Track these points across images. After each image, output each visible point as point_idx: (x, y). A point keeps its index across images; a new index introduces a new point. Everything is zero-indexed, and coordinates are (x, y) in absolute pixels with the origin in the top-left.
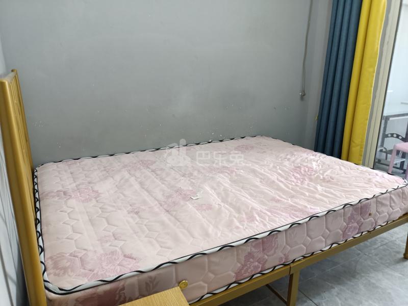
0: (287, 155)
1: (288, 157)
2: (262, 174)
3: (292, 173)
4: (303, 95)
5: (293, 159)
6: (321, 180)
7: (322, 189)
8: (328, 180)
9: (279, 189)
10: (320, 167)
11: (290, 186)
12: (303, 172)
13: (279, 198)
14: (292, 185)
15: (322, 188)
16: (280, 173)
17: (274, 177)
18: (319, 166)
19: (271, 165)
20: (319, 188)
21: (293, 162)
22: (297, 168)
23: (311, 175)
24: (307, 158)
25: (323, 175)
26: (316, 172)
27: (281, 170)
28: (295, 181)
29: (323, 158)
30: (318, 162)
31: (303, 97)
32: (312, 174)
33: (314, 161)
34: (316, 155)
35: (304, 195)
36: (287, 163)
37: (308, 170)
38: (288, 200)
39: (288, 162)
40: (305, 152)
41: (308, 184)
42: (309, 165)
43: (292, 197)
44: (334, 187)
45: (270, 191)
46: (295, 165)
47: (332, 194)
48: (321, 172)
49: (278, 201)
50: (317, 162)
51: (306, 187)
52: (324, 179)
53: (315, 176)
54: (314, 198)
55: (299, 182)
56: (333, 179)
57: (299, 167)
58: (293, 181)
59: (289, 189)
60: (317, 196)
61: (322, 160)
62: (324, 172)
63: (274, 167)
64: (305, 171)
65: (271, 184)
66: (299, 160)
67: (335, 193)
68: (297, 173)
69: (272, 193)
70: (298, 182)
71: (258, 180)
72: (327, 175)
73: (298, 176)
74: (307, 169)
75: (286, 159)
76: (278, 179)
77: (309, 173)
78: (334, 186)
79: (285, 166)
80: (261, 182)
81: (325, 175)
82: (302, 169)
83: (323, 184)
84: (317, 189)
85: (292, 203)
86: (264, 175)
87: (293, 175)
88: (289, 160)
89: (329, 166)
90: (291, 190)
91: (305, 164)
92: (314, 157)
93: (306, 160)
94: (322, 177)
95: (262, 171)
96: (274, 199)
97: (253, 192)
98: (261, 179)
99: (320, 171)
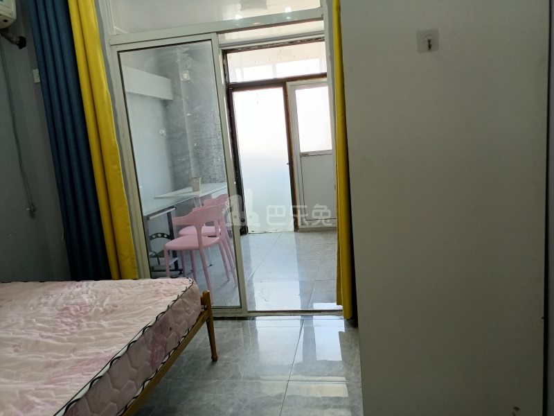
0: (40, 298)
1: (43, 300)
2: (12, 340)
3: (59, 320)
4: (32, 210)
5: (52, 301)
6: (102, 313)
7: (109, 324)
8: (110, 309)
9: (50, 348)
10: (94, 298)
11: (65, 338)
12: (73, 313)
13: (58, 360)
14: (66, 335)
15: (107, 322)
16: (40, 327)
17: (35, 335)
18: (92, 297)
19: (22, 321)
20: (104, 323)
21: (54, 304)
22: (64, 311)
23: (86, 313)
24: (71, 294)
25: (101, 306)
26: (90, 306)
27: (40, 323)
28: (68, 328)
29: (93, 286)
30: (90, 292)
31: (32, 213)
32: (88, 310)
33: (83, 293)
34: (81, 286)
35: (91, 340)
36: (44, 310)
37: (80, 308)
38: (69, 356)
39: (46, 308)
40: (64, 286)
41: (87, 324)
42: (79, 301)
43: (74, 350)
44: (122, 316)
45: (40, 357)
46: (60, 308)
47: (121, 324)
48: (98, 304)
49: (55, 365)
50: (87, 293)
51: (87, 329)
52: (105, 310)
53: (93, 311)
54: (103, 338)
55: (74, 327)
56: (116, 306)
57: (66, 309)
58: (66, 330)
59: (65, 342)
60: (107, 334)
61: (93, 288)
62: (102, 302)
63: (27, 322)
64: (77, 311)
65: (35, 346)
66: (61, 300)
67: (125, 321)
68: (67, 317)
69: (44, 358)
70: (72, 329)
71: (10, 349)
72: (107, 305)
73: (69, 320)
74: (78, 307)
75: (41, 305)
76: (42, 336)
77: (82, 311)
78: (122, 314)
79: (45, 315)
80: (16, 351)
81: (104, 305)
82: (72, 309)
83: (107, 317)
84: (102, 326)
85: (78, 358)
86: (18, 339)
87: (62, 322)
88: (45, 304)
89: (105, 293)
90: (69, 342)
91: (73, 302)
92: (80, 289)
93: (72, 296)
94: (101, 309)
95: (11, 335)
96: (49, 365)
97: (8, 370)
98: (14, 346)
99: (95, 303)
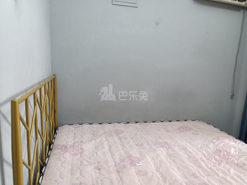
0: (214, 139)
1: (214, 141)
2: (190, 152)
3: (213, 155)
4: (232, 95)
5: (217, 143)
6: (235, 164)
7: (234, 173)
8: (241, 165)
9: (200, 166)
10: (237, 153)
11: (210, 166)
12: (222, 155)
13: (199, 175)
14: (211, 164)
15: (234, 171)
16: (204, 153)
17: (199, 156)
18: (236, 152)
19: (199, 146)
20: (232, 171)
21: (217, 146)
22: (218, 151)
23: (228, 159)
24: (228, 144)
25: (237, 160)
26: (233, 156)
27: (205, 151)
28: (214, 161)
29: (242, 145)
30: (236, 148)
31: (232, 97)
32: (229, 158)
33: (233, 147)
34: (236, 142)
35: (218, 175)
36: (211, 146)
37: (227, 154)
38: (204, 177)
39: (212, 145)
40: (228, 138)
41: (224, 165)
42: (228, 151)
43: (209, 175)
44: (244, 173)
45: (193, 168)
46: (218, 148)
47: (241, 178)
48: (237, 157)
49: (196, 177)
50: (235, 148)
51: (222, 168)
52: (238, 163)
53: (231, 160)
54: (225, 179)
55: (217, 163)
56: (245, 165)
57: (220, 151)
58: (213, 162)
59: (208, 168)
60: (228, 178)
61: (240, 147)
62: (239, 157)
63: (201, 148)
64: (224, 155)
65: (195, 161)
66: (221, 145)
67: (243, 178)
68: (217, 155)
69: (194, 169)
70: (216, 163)
71: (186, 156)
72: (240, 161)
73: (218, 158)
74: (226, 153)
75: (212, 143)
76: (201, 158)
77: (226, 157)
79: (210, 148)
80: (188, 158)
81: (239, 160)
82: (222, 153)
83: (236, 168)
84: (229, 171)
85: (206, 181)
86: (192, 153)
87: (214, 157)
88: (214, 143)
89: (244, 153)
90: (210, 169)
91: (225, 149)
92: (234, 143)
93: (227, 146)
94: (236, 161)
96: (194, 175)
97: (180, 166)
98: (189, 156)
99: (236, 156)
